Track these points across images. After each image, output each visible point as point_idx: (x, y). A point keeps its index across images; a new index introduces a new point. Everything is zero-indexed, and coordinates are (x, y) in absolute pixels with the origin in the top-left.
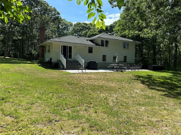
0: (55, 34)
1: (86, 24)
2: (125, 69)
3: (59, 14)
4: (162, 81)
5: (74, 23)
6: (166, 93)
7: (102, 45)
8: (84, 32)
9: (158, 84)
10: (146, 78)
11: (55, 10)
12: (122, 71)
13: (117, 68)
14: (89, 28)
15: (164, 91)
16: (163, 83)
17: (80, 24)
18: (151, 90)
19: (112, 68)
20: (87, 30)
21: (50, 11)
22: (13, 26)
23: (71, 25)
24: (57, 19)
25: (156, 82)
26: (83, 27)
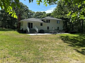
0: (26, 17)
1: (41, 13)
2: (57, 33)
3: (28, 8)
4: (72, 38)
5: (35, 12)
6: (71, 44)
7: (47, 22)
8: (40, 16)
9: (69, 40)
10: (65, 37)
11: (26, 6)
12: (55, 34)
13: (53, 33)
14: (42, 14)
15: (70, 43)
16: (72, 40)
17: (38, 12)
18: (64, 43)
19: (51, 33)
20: (42, 15)
21: (24, 7)
22: (6, 14)
23: (34, 13)
24: (27, 11)
25: (69, 39)
26: (40, 14)
